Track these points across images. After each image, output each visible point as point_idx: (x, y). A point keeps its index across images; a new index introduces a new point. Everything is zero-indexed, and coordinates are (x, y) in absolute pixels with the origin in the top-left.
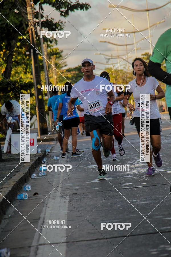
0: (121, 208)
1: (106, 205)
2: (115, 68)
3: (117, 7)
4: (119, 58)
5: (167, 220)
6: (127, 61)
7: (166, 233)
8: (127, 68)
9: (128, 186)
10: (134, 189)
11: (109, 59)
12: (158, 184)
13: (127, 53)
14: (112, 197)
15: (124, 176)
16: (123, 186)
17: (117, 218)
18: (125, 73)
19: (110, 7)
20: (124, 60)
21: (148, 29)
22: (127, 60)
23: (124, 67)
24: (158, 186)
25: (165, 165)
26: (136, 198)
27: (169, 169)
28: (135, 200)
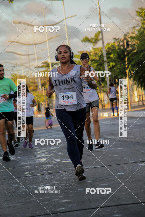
0: (24, 193)
1: (11, 191)
2: (19, 74)
3: (20, 23)
4: (23, 66)
5: (62, 202)
6: (30, 69)
7: (61, 214)
8: (29, 74)
9: (30, 174)
10: (35, 177)
11: (14, 67)
12: (55, 172)
13: (29, 62)
14: (16, 184)
15: (27, 166)
16: (26, 174)
17: (20, 202)
18: (28, 79)
19: (14, 23)
20: (27, 67)
21: (46, 41)
22: (29, 67)
23: (27, 74)
24: (55, 174)
25: (62, 155)
26: (36, 184)
27: (65, 159)
28: (36, 186)
